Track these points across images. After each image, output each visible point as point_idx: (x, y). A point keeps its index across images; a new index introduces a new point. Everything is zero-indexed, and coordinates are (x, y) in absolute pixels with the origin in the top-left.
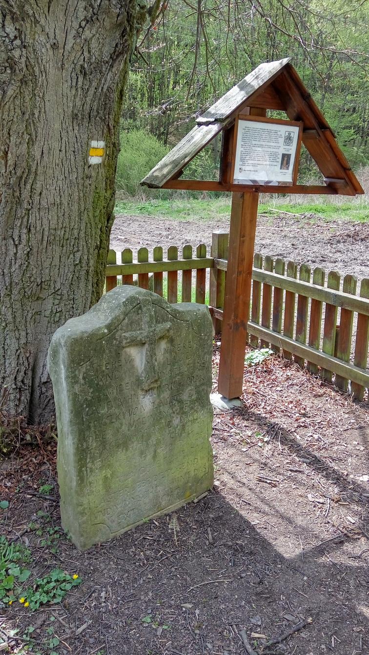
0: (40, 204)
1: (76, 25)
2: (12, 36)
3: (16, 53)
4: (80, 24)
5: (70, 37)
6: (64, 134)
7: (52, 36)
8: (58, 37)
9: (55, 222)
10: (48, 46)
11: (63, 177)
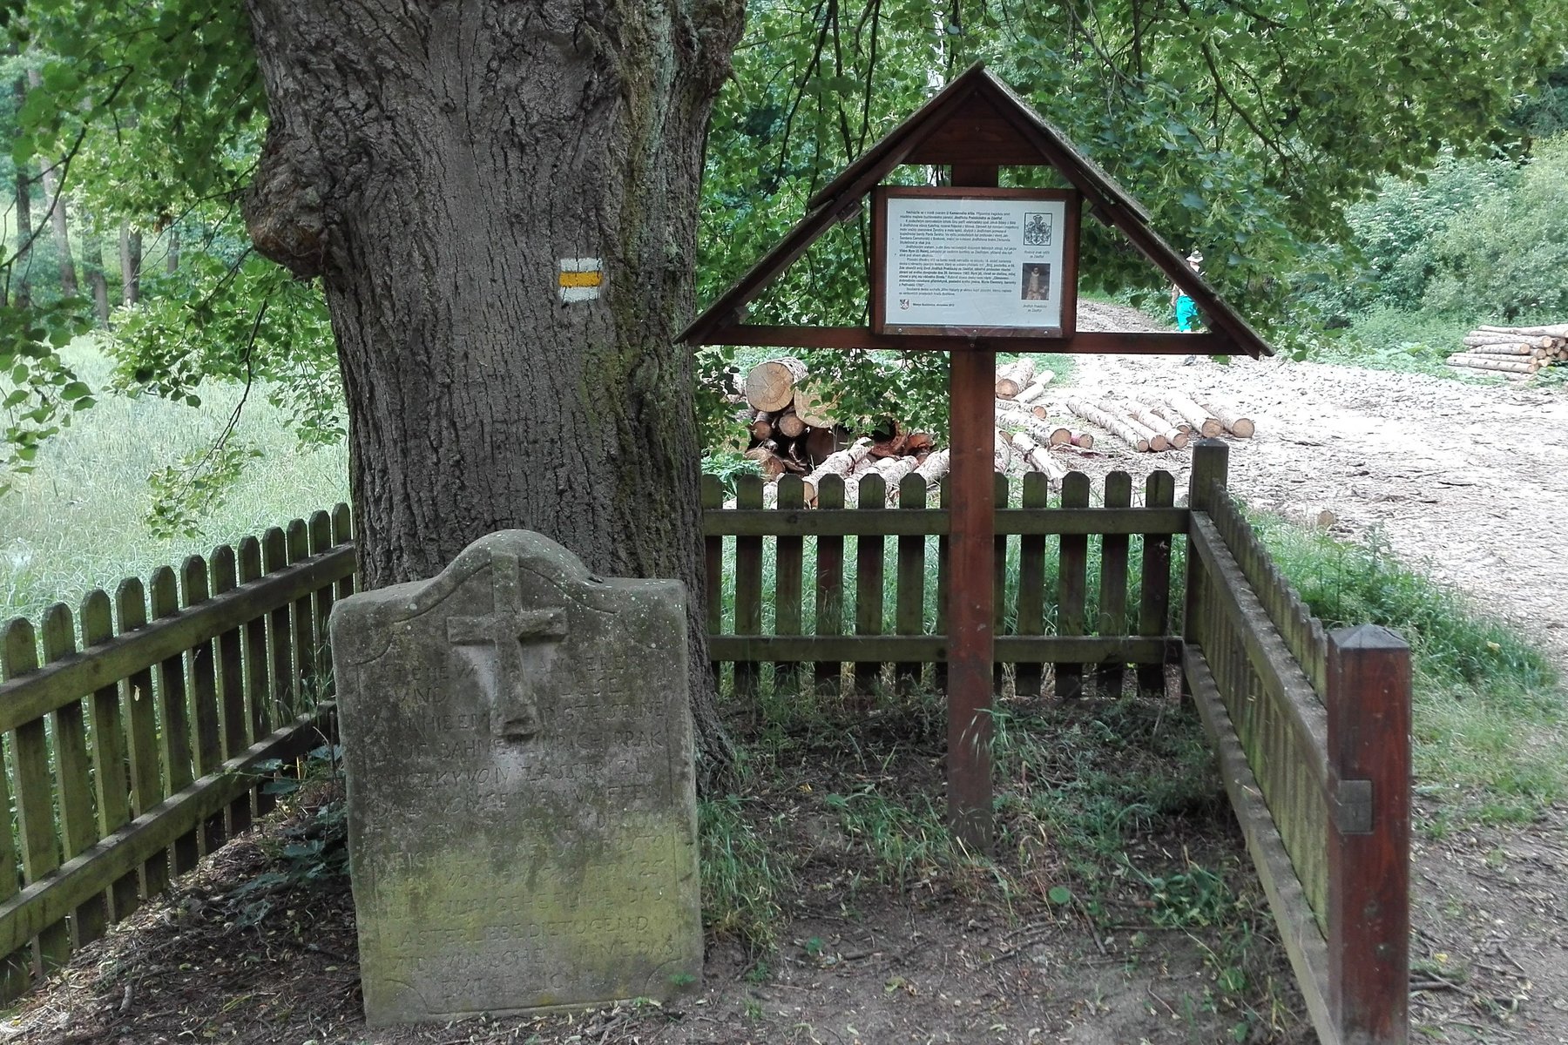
0: (466, 376)
1: (481, 69)
2: (361, 106)
3: (371, 131)
4: (488, 66)
5: (474, 90)
6: (495, 251)
7: (440, 92)
8: (452, 93)
9: (501, 407)
10: (435, 110)
11: (506, 326)
